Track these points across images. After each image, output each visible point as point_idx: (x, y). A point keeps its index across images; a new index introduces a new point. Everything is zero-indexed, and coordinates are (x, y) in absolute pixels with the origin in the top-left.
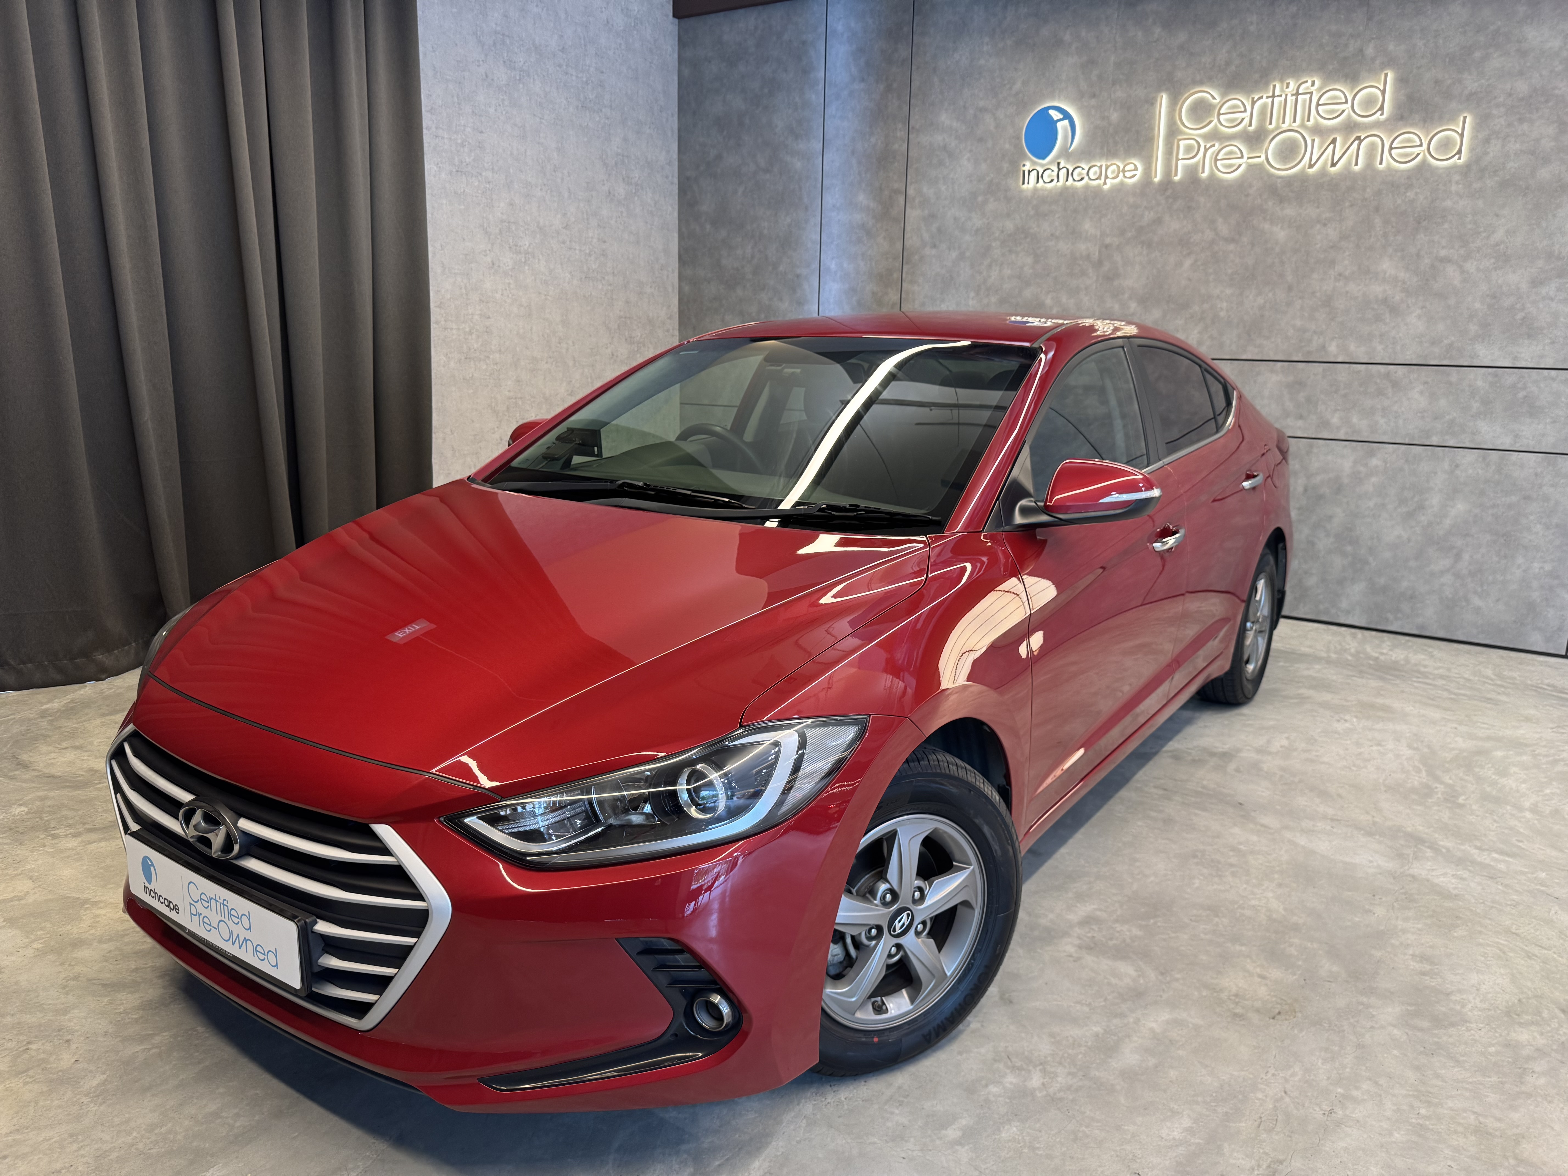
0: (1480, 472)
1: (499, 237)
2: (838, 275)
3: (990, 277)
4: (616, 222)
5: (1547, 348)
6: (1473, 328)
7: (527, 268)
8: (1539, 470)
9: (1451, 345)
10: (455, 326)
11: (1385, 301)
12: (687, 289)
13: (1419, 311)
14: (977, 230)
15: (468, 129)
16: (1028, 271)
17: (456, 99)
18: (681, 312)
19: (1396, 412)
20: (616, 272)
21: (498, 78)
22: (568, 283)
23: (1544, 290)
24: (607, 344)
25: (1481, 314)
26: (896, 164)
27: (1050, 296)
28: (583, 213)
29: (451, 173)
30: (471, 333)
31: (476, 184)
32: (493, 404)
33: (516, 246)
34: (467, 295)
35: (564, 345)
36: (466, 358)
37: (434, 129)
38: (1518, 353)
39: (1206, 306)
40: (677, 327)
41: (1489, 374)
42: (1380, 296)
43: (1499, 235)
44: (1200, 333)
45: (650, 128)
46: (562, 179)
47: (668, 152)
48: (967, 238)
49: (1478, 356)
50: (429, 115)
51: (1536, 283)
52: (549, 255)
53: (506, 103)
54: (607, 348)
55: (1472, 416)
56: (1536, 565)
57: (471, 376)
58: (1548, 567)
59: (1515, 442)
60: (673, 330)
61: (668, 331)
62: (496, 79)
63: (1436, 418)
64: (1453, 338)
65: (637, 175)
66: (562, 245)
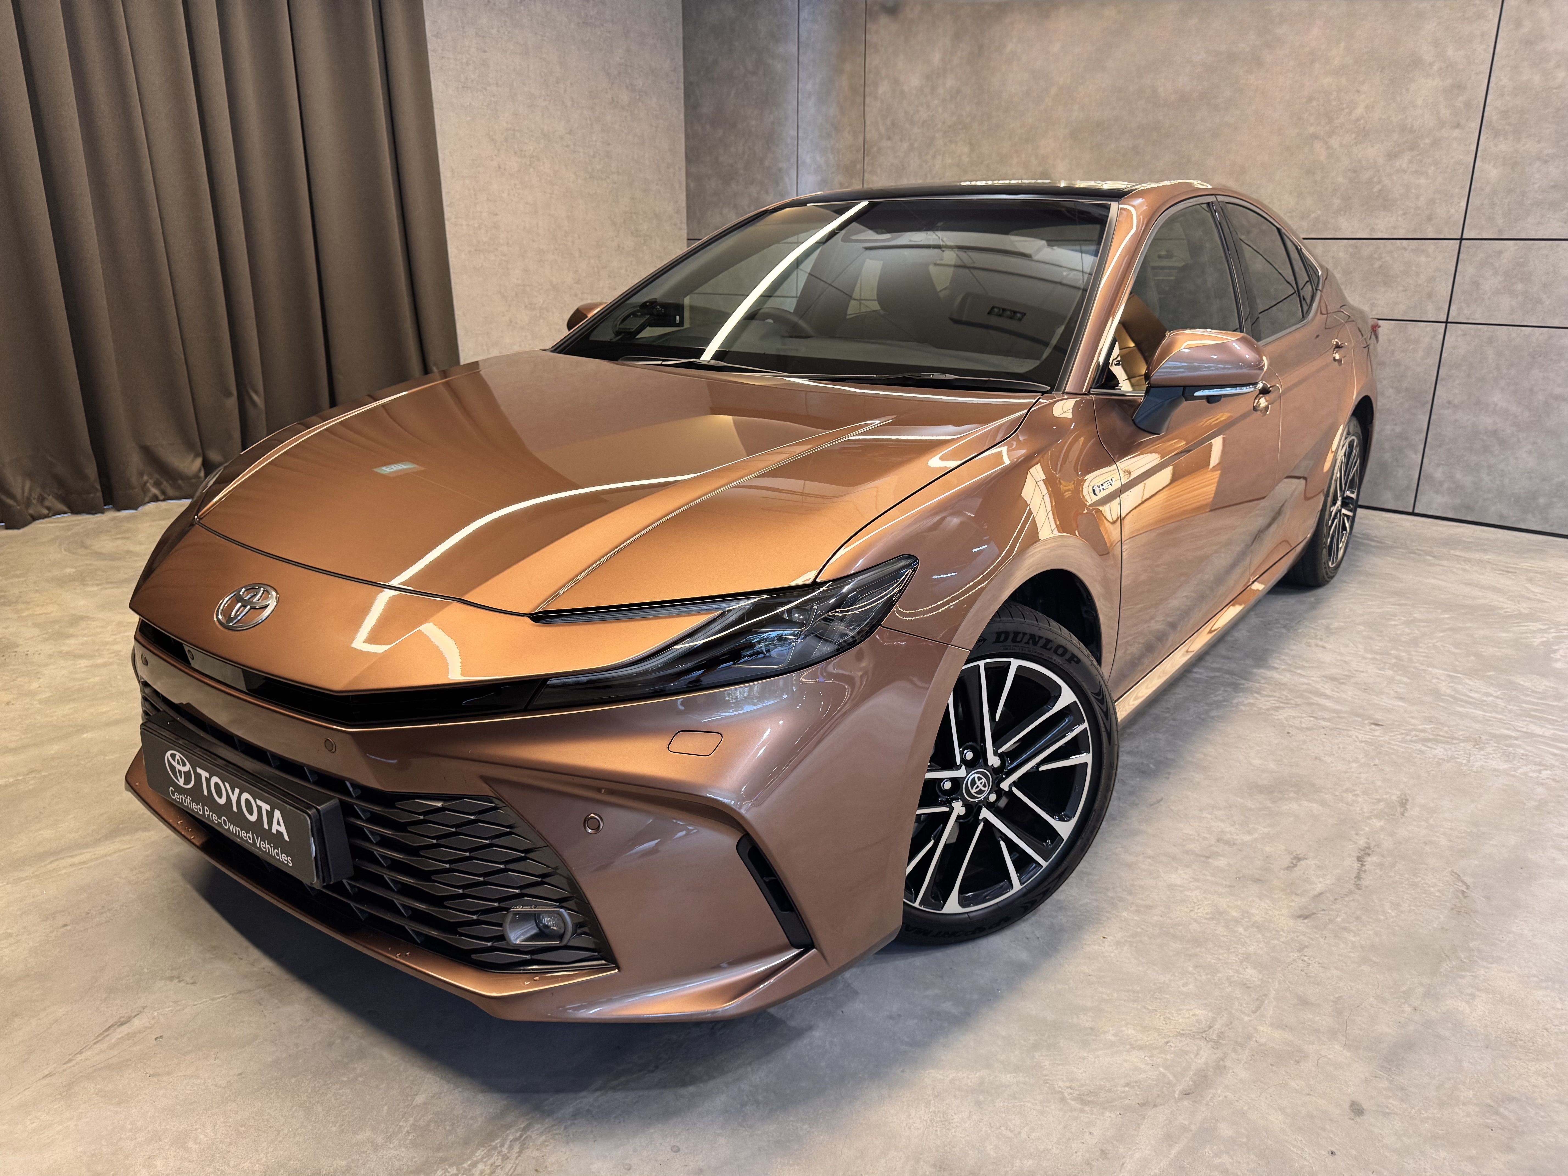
1: (505, 144)
4: (620, 126)
5: (1400, 219)
6: (1337, 202)
7: (531, 170)
8: (1392, 337)
9: (1317, 219)
10: (464, 223)
12: (692, 185)
14: (924, 122)
15: (473, 50)
16: (965, 159)
17: (460, 24)
18: (688, 207)
20: (620, 171)
22: (573, 183)
23: (1398, 164)
24: (612, 237)
25: (1343, 188)
28: (586, 120)
29: (457, 88)
30: (479, 228)
31: (482, 97)
32: (503, 291)
33: (521, 151)
34: (475, 195)
35: (570, 238)
36: (476, 250)
37: (440, 51)
38: (1376, 224)
41: (1350, 245)
43: (1359, 111)
45: (653, 38)
46: (565, 90)
47: (673, 59)
48: (916, 130)
49: (1340, 229)
50: (435, 39)
51: (1391, 156)
52: (553, 158)
53: (508, 24)
54: (613, 241)
56: (1388, 427)
57: (480, 265)
58: (1398, 429)
60: (681, 223)
61: (675, 225)
62: (497, 3)
64: (1319, 212)
65: (641, 83)
66: (566, 149)
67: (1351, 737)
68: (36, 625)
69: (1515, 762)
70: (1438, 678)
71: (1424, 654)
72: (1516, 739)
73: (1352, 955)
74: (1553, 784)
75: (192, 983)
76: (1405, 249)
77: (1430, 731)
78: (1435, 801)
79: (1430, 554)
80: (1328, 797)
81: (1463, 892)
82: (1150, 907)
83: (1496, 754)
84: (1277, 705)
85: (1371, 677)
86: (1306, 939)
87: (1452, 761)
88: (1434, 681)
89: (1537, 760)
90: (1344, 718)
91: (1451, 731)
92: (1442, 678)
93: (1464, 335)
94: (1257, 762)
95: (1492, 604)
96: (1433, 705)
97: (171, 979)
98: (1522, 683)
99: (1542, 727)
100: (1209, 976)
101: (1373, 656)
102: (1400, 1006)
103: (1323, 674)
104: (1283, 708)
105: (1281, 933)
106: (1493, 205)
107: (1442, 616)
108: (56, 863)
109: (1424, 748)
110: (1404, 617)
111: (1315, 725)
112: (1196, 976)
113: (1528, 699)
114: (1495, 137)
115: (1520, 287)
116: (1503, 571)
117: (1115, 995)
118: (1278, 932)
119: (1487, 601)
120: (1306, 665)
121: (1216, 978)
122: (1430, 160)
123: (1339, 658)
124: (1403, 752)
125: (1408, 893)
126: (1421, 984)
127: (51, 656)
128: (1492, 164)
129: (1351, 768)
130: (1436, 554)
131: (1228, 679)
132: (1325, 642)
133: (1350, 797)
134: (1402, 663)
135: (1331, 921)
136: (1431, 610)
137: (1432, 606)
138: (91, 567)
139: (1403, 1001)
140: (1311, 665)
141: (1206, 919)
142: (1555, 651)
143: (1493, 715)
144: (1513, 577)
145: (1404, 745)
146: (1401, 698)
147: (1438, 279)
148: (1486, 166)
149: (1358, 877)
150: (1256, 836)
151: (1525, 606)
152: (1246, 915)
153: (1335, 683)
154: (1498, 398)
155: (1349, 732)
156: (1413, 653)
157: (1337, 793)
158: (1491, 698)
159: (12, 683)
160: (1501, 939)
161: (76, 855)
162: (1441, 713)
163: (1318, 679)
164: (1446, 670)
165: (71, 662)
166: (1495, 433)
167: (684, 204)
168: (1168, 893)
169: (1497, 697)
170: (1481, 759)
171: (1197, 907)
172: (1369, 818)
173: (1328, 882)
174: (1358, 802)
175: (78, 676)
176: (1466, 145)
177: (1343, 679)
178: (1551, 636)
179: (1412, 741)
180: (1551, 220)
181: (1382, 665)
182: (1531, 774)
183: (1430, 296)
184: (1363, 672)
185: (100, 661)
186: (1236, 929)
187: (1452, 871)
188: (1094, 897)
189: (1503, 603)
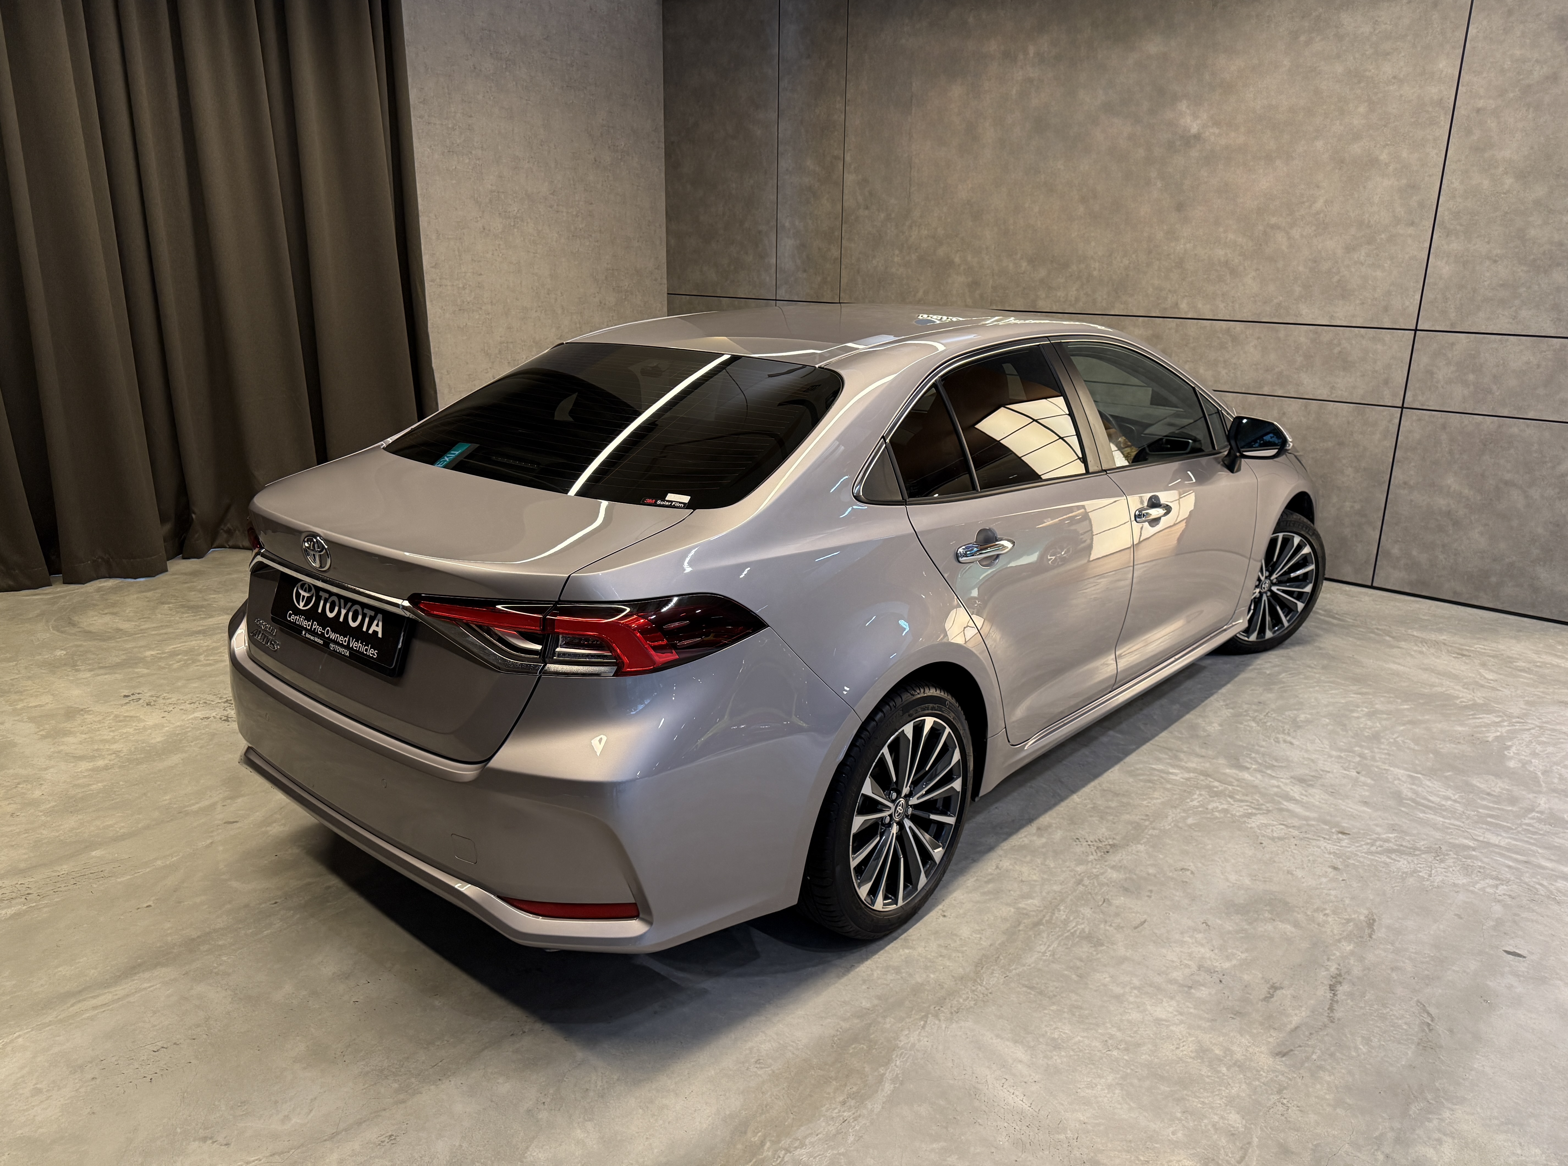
0: (1303, 419)
1: (489, 205)
2: (791, 232)
3: (911, 236)
4: (602, 185)
5: (1358, 308)
6: (1298, 289)
7: (516, 230)
8: (1351, 419)
9: (1279, 304)
10: (449, 284)
11: (1226, 263)
12: (673, 242)
13: (1253, 274)
15: (459, 115)
17: (446, 90)
18: (668, 263)
19: (1235, 364)
20: (603, 229)
21: (486, 69)
22: (556, 242)
23: (1356, 256)
24: (595, 294)
25: (1303, 277)
26: (836, 133)
27: (958, 255)
28: (569, 180)
29: (443, 154)
30: (464, 288)
31: (467, 161)
32: (486, 348)
33: (505, 212)
34: (460, 256)
35: (553, 296)
36: (460, 310)
37: (426, 117)
38: (1334, 312)
39: (1082, 266)
40: (665, 276)
41: (1310, 331)
42: (1222, 259)
43: (1319, 205)
44: (1077, 290)
45: (635, 100)
46: (549, 152)
47: (654, 120)
49: (1301, 315)
50: (422, 105)
51: (1349, 249)
52: (536, 218)
53: (493, 90)
54: (595, 297)
55: (1296, 369)
56: (1347, 504)
57: (464, 325)
58: (1357, 506)
59: (1332, 393)
60: (662, 279)
61: (656, 280)
62: (483, 69)
63: (1267, 370)
64: (1281, 298)
65: (623, 144)
66: (550, 209)
67: (1320, 848)
68: (32, 719)
69: (1473, 876)
70: (1399, 779)
71: (1386, 751)
72: (1474, 849)
73: (1328, 1097)
74: (1509, 901)
75: (226, 1145)
76: (1363, 337)
77: (1393, 840)
78: (1400, 921)
79: (1388, 634)
80: (1300, 917)
81: (1429, 1025)
82: (1139, 1045)
83: (1456, 867)
84: (1250, 811)
85: (1336, 778)
86: (1283, 1079)
87: (1415, 875)
88: (1396, 782)
89: (1494, 873)
90: (1312, 826)
91: (1413, 841)
92: (1403, 779)
93: (1419, 420)
94: (1233, 877)
95: (1448, 692)
96: (1396, 811)
97: (204, 1139)
98: (1478, 784)
99: (1498, 835)
100: (1196, 1123)
101: (1339, 754)
102: (1373, 1154)
103: (1292, 774)
104: (1255, 814)
105: (1262, 1073)
106: (1446, 299)
107: (1402, 707)
108: (80, 1005)
109: (1388, 860)
110: (1366, 707)
111: (1286, 834)
112: (1183, 1122)
113: (1485, 803)
114: (1447, 236)
115: (1471, 377)
116: (1458, 654)
117: (1110, 1145)
118: (1258, 1071)
119: (1444, 689)
120: (1275, 764)
121: (1203, 1124)
122: (1387, 254)
123: (1306, 756)
124: (1369, 865)
125: (1378, 1027)
126: (1392, 1129)
127: (50, 757)
128: (1444, 261)
129: (1321, 884)
130: (1394, 634)
131: (1202, 780)
132: (1294, 738)
133: (1320, 917)
134: (1365, 762)
135: (1308, 1058)
136: (1391, 699)
137: (1392, 695)
138: (82, 649)
139: (1376, 1147)
140: (1280, 764)
141: (1191, 1057)
142: (1508, 748)
143: (1452, 821)
144: (1467, 661)
145: (1369, 857)
146: (1366, 803)
147: (1394, 366)
148: (1439, 263)
149: (1331, 1009)
150: (1234, 962)
151: (1479, 694)
152: (1228, 1052)
153: (1304, 785)
154: (1451, 481)
155: (1318, 843)
156: (1376, 750)
157: (1309, 913)
158: (1449, 803)
159: (15, 790)
160: (1464, 1077)
161: (98, 996)
162: (1404, 820)
163: (1288, 781)
164: (1406, 769)
165: (72, 764)
166: (1449, 513)
167: (665, 261)
168: (1155, 1029)
169: (1455, 801)
170: (1441, 873)
171: (1181, 1045)
172: (1339, 941)
173: (1304, 1013)
174: (1329, 923)
175: (81, 781)
176: (1420, 242)
177: (1310, 781)
178: (1503, 730)
179: (1377, 853)
180: (1500, 316)
181: (1347, 764)
182: (1488, 890)
183: (1386, 382)
184: (1329, 772)
185: (101, 763)
186: (1219, 1069)
187: (1418, 1001)
188: (1085, 1034)
189: (1459, 691)
